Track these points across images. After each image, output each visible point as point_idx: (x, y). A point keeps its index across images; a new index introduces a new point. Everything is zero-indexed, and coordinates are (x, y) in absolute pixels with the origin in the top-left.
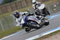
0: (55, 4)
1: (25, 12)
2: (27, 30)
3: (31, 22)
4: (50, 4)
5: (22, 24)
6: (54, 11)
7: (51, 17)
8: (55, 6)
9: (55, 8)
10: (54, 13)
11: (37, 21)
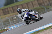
0: (15, 16)
1: (26, 9)
2: (27, 23)
3: (32, 16)
4: (11, 16)
5: (25, 18)
6: (14, 22)
7: (12, 28)
8: (15, 18)
9: (15, 19)
10: (14, 24)
11: (36, 15)
